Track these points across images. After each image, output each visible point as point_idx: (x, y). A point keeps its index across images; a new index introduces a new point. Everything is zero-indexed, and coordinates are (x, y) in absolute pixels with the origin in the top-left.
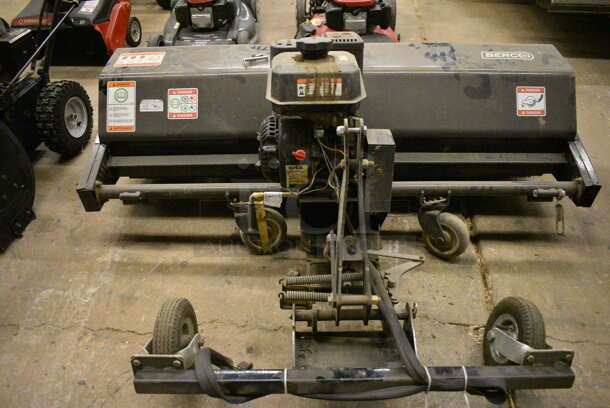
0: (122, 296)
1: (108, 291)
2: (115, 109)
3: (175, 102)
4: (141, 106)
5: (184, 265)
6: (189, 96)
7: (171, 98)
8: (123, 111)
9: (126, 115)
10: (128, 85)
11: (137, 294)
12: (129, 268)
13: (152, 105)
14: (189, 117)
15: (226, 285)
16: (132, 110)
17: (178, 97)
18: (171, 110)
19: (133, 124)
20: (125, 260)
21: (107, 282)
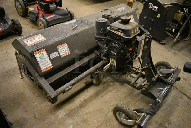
0: (82, 121)
1: (76, 124)
2: (42, 62)
3: (61, 51)
4: (51, 57)
5: (85, 101)
6: (65, 47)
7: (59, 50)
8: (45, 62)
9: (47, 62)
10: (42, 51)
11: (85, 117)
12: (72, 113)
13: (54, 55)
14: (68, 54)
15: (102, 98)
16: (48, 60)
17: (61, 48)
18: (61, 54)
19: (51, 65)
20: (67, 112)
21: (71, 122)
